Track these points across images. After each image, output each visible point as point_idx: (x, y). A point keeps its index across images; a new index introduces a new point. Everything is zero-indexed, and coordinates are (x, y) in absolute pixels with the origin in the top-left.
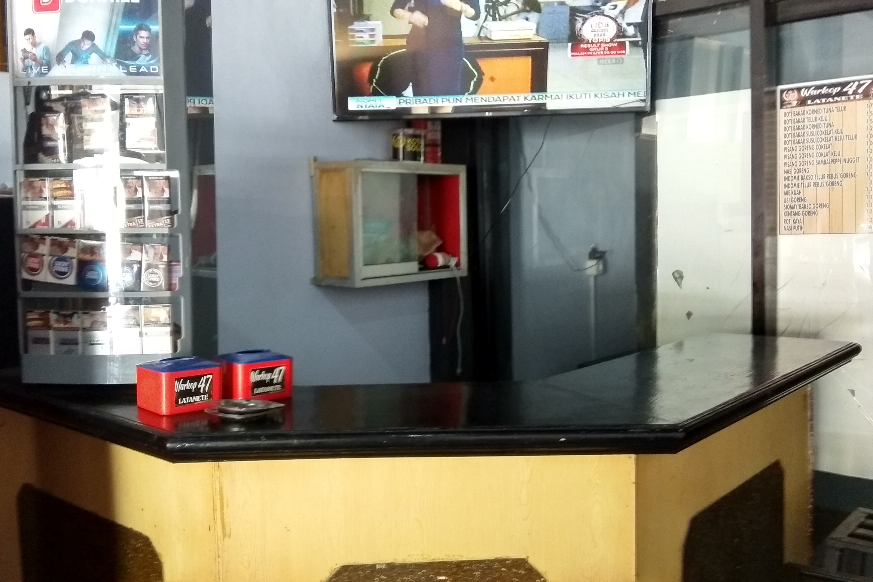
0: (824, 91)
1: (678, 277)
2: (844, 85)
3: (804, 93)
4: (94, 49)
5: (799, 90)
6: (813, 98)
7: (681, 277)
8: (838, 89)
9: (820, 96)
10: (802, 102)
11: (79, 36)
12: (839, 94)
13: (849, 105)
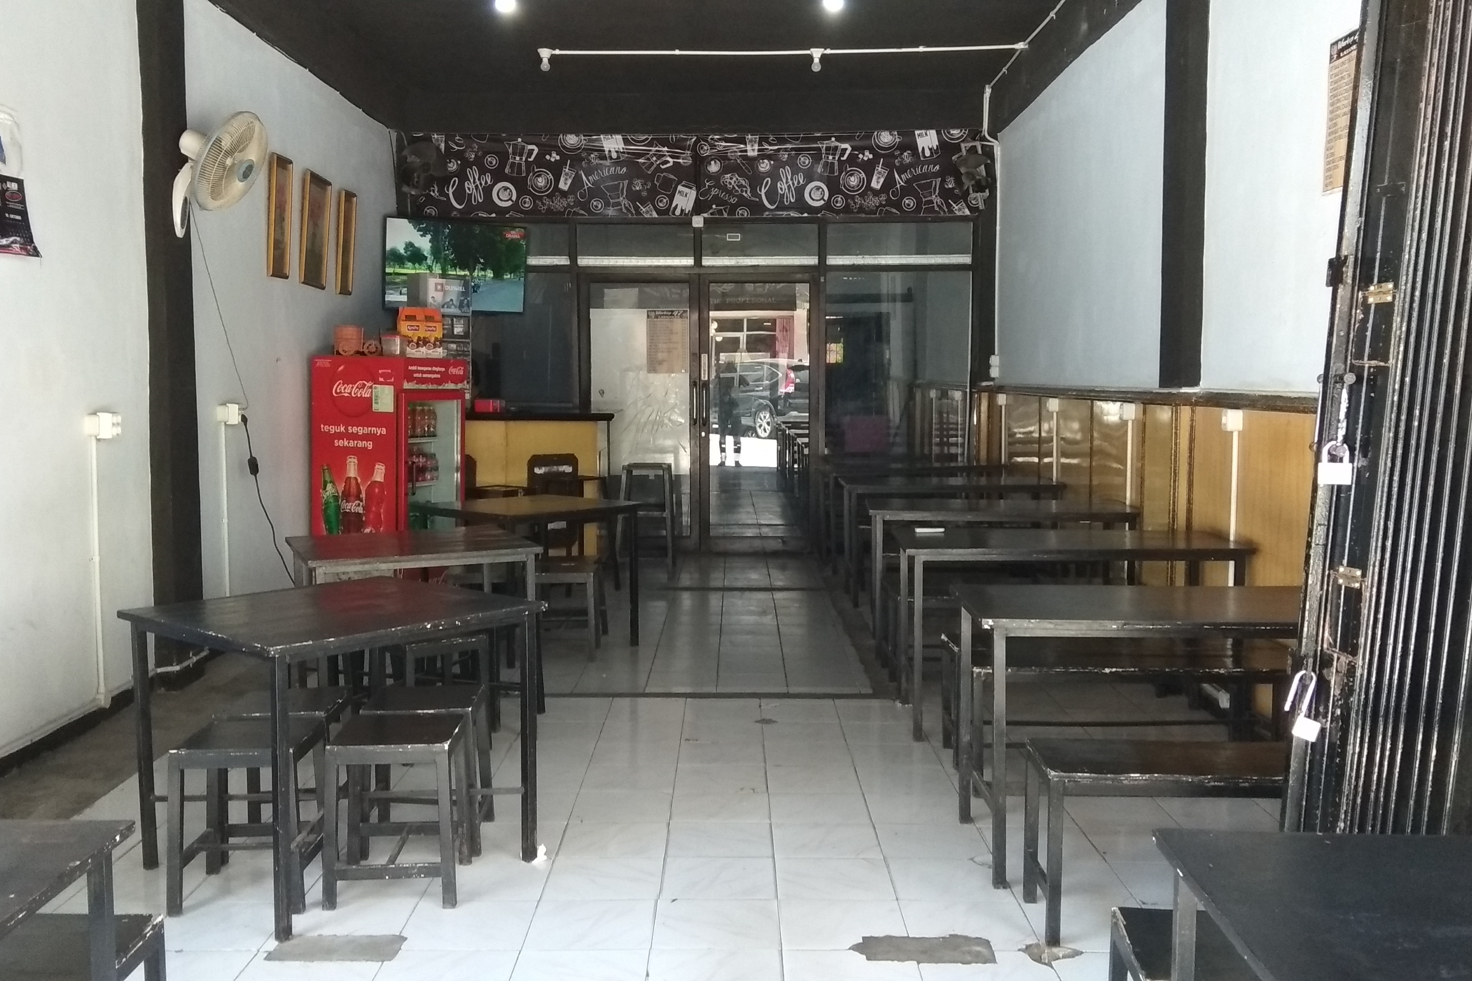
0: (665, 313)
1: (602, 393)
2: (672, 311)
3: (657, 313)
4: (453, 304)
5: (655, 311)
6: (661, 315)
7: (603, 393)
8: (670, 313)
9: (663, 315)
10: (656, 317)
11: (449, 300)
12: (672, 315)
13: (675, 320)
